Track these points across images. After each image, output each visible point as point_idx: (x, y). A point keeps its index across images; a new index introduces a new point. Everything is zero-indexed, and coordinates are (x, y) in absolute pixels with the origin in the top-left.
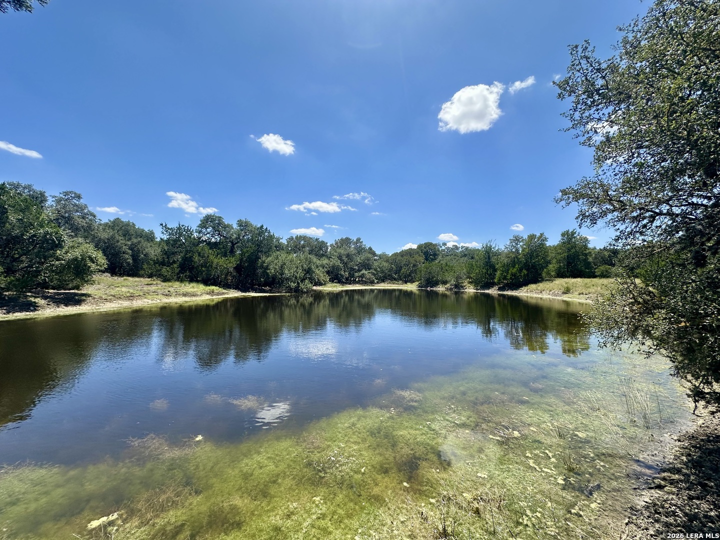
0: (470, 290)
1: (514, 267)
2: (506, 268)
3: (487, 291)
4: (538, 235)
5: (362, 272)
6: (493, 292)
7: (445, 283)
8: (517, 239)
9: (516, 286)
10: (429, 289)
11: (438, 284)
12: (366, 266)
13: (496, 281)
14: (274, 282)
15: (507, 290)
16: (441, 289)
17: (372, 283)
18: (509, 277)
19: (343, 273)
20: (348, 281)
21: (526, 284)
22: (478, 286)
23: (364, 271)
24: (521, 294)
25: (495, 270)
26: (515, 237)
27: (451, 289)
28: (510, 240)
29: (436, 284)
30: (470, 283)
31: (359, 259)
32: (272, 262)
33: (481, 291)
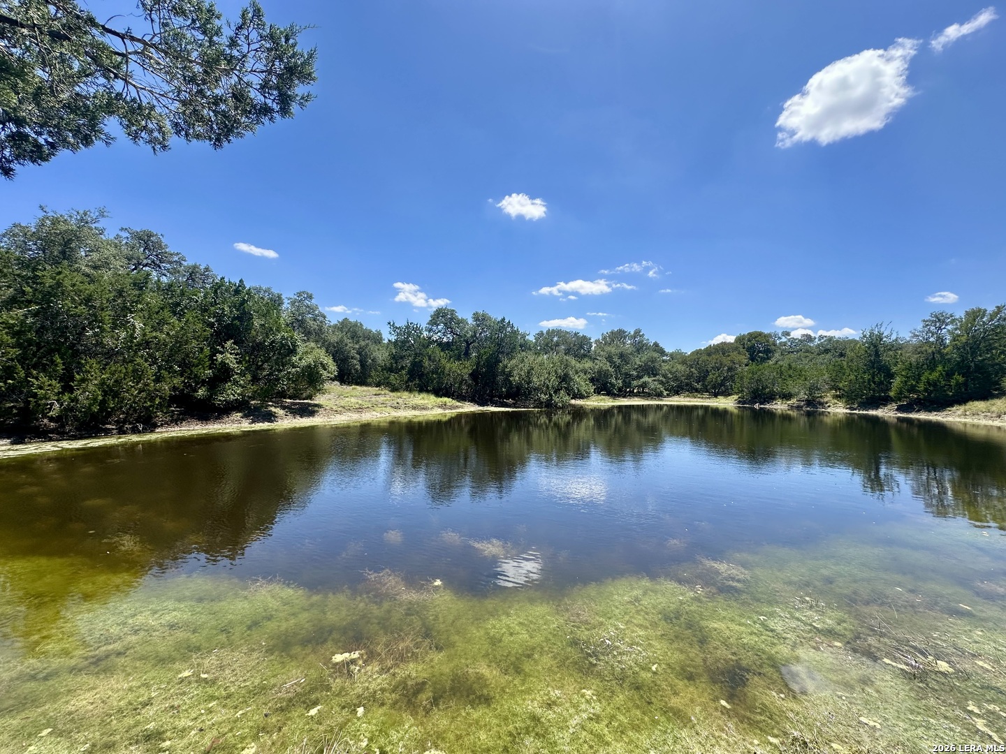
0: (838, 410)
1: (932, 369)
2: (915, 372)
3: (872, 412)
4: (991, 309)
5: (642, 380)
6: (887, 413)
7: (787, 396)
8: (939, 320)
9: (939, 404)
10: (757, 406)
11: (774, 399)
12: (650, 370)
13: (892, 394)
14: (518, 393)
15: (918, 411)
16: (779, 406)
17: (659, 395)
18: (921, 387)
19: (614, 381)
20: (622, 393)
21: (961, 399)
22: (853, 403)
23: (646, 379)
24: (950, 419)
25: (892, 376)
26: (936, 316)
27: (799, 408)
28: (924, 321)
29: (771, 398)
30: (836, 397)
31: (638, 361)
32: (516, 367)
33: (861, 412)
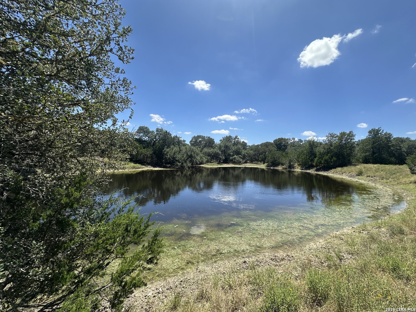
0: (298, 170)
1: (327, 155)
2: (322, 155)
3: (308, 171)
4: (348, 132)
5: (234, 157)
6: (312, 171)
7: (283, 165)
8: (332, 136)
9: (327, 168)
10: (272, 168)
11: (279, 165)
12: (238, 153)
13: (314, 164)
15: (321, 171)
16: (280, 168)
17: (239, 163)
18: (323, 162)
19: (221, 157)
21: (335, 167)
22: (303, 168)
23: (235, 156)
24: (331, 175)
25: (315, 157)
26: (331, 135)
27: (286, 168)
28: (326, 136)
29: (277, 165)
30: (299, 165)
31: (234, 148)
32: (170, 152)
33: (305, 171)
